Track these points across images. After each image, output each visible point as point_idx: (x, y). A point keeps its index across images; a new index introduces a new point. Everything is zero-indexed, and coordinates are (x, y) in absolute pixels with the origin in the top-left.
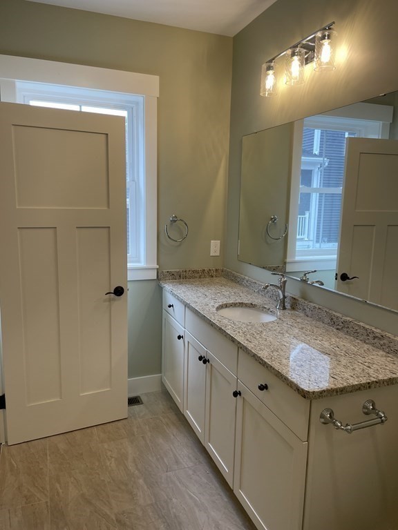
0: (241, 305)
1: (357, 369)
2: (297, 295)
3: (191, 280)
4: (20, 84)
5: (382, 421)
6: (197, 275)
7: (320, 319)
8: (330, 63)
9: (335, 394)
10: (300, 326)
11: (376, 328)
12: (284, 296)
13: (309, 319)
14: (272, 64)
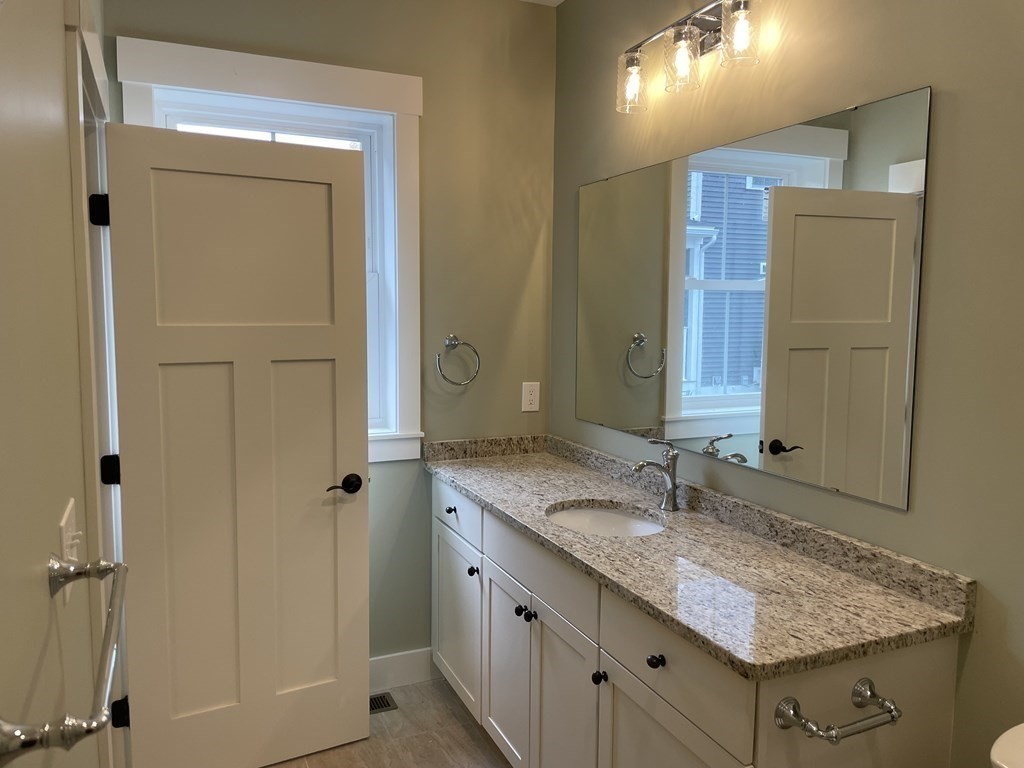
0: (592, 504)
1: (836, 619)
2: (698, 481)
3: (487, 458)
4: (161, 93)
5: (893, 717)
6: (497, 449)
7: (748, 528)
8: (751, 51)
9: (802, 667)
10: (712, 541)
11: (860, 540)
12: (674, 484)
13: (726, 528)
14: (637, 55)
